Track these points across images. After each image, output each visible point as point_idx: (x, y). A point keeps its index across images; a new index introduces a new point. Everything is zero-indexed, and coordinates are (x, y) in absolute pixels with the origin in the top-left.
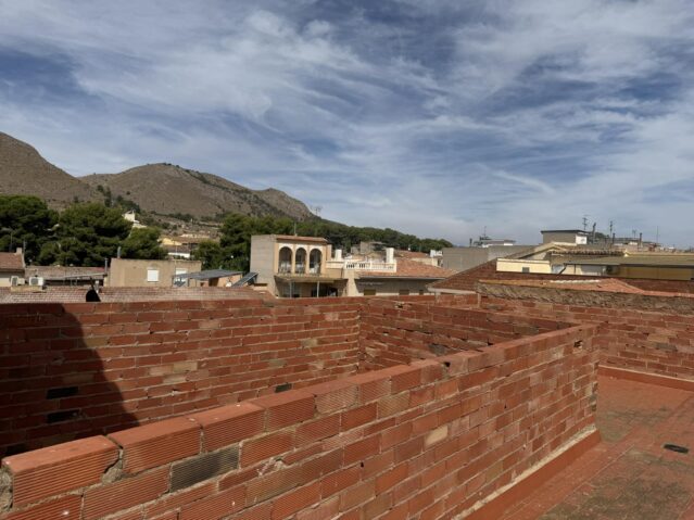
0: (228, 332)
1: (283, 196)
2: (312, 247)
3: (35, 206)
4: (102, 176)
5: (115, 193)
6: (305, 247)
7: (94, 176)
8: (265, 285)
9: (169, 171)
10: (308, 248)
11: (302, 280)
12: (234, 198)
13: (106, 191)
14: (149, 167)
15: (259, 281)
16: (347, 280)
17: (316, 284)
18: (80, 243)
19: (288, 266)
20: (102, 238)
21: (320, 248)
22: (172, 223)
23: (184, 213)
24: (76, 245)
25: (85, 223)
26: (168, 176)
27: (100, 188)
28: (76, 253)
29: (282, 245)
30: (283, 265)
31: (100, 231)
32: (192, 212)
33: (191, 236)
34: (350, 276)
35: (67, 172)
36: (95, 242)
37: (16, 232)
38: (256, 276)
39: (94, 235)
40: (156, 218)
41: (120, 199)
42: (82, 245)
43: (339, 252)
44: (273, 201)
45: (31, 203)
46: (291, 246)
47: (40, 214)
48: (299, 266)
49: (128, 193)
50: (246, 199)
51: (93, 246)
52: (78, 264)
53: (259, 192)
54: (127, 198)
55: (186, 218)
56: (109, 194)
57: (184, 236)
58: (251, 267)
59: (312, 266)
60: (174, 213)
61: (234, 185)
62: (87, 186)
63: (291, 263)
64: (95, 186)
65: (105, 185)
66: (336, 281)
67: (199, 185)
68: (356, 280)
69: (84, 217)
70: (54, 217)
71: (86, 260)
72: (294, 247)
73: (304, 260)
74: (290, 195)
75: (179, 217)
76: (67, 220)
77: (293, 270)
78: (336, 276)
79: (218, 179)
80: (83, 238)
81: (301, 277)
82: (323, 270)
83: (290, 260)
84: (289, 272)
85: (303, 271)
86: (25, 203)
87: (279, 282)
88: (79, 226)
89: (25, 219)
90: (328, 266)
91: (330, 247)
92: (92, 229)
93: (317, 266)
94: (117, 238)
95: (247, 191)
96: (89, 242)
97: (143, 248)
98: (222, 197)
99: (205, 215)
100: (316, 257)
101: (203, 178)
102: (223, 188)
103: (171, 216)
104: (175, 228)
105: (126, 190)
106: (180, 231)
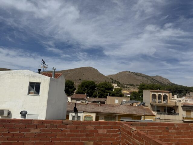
0: (44, 135)
1: (161, 78)
2: (164, 94)
3: (93, 83)
4: (111, 75)
5: (114, 79)
6: (161, 94)
7: (110, 75)
8: (147, 106)
9: (128, 73)
10: (163, 94)
11: (160, 105)
12: (145, 79)
13: (112, 78)
14: (122, 72)
15: (146, 105)
16: (178, 106)
17: (166, 107)
18: (101, 92)
19: (155, 100)
20: (107, 91)
21: (167, 94)
22: (128, 87)
23: (131, 84)
24: (100, 92)
25: (103, 87)
26: (127, 74)
27: (111, 78)
28: (101, 94)
29: (152, 93)
30: (153, 100)
31: (106, 89)
32: (133, 83)
33: (133, 90)
34: (180, 105)
35: (104, 75)
36: (105, 92)
37: (88, 89)
38: (145, 103)
39: (104, 90)
40: (124, 85)
41: (115, 81)
42: (102, 92)
43: (175, 96)
44: (158, 79)
45: (92, 82)
46: (156, 93)
47: (93, 85)
48: (159, 100)
49: (117, 79)
50: (149, 79)
51: (104, 93)
52: (101, 97)
53: (153, 77)
54: (117, 80)
55: (132, 85)
56: (113, 79)
57: (131, 90)
58: (143, 100)
59: (164, 100)
60: (129, 84)
61: (145, 75)
62: (108, 78)
63: (156, 99)
64: (110, 78)
65: (112, 77)
66: (174, 106)
67: (135, 76)
68: (182, 106)
69: (102, 85)
70: (96, 86)
71: (103, 96)
72: (157, 94)
73: (161, 98)
74: (163, 77)
75: (130, 85)
76: (99, 86)
77: (157, 102)
78: (174, 104)
79: (140, 74)
80: (102, 91)
81: (160, 104)
82: (168, 102)
83: (156, 98)
84: (156, 102)
85: (161, 102)
86: (90, 82)
87: (152, 105)
88: (101, 88)
89: (90, 86)
90: (170, 101)
91: (171, 94)
92: (104, 88)
93: (166, 101)
94: (110, 90)
95: (149, 77)
96: (103, 91)
97: (117, 93)
98: (142, 79)
99: (137, 84)
100: (165, 98)
101: (136, 74)
102: (142, 76)
103: (128, 85)
104: (129, 88)
105: (117, 78)
106: (130, 89)
